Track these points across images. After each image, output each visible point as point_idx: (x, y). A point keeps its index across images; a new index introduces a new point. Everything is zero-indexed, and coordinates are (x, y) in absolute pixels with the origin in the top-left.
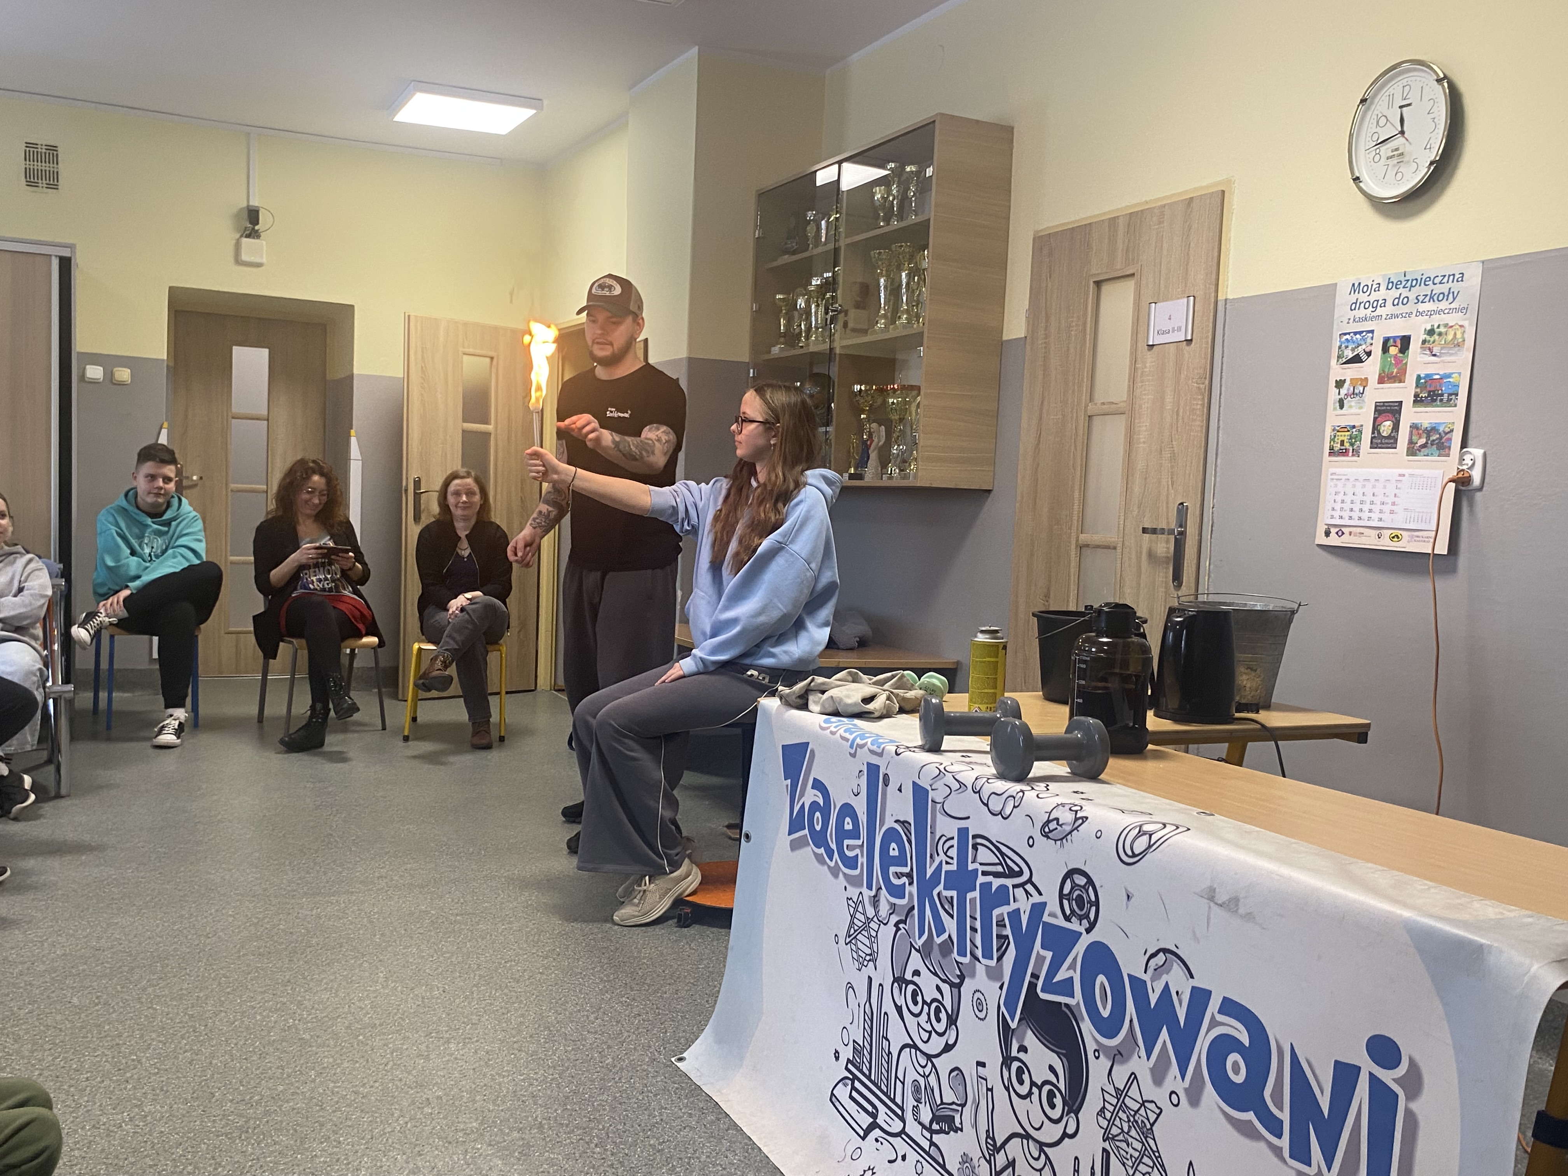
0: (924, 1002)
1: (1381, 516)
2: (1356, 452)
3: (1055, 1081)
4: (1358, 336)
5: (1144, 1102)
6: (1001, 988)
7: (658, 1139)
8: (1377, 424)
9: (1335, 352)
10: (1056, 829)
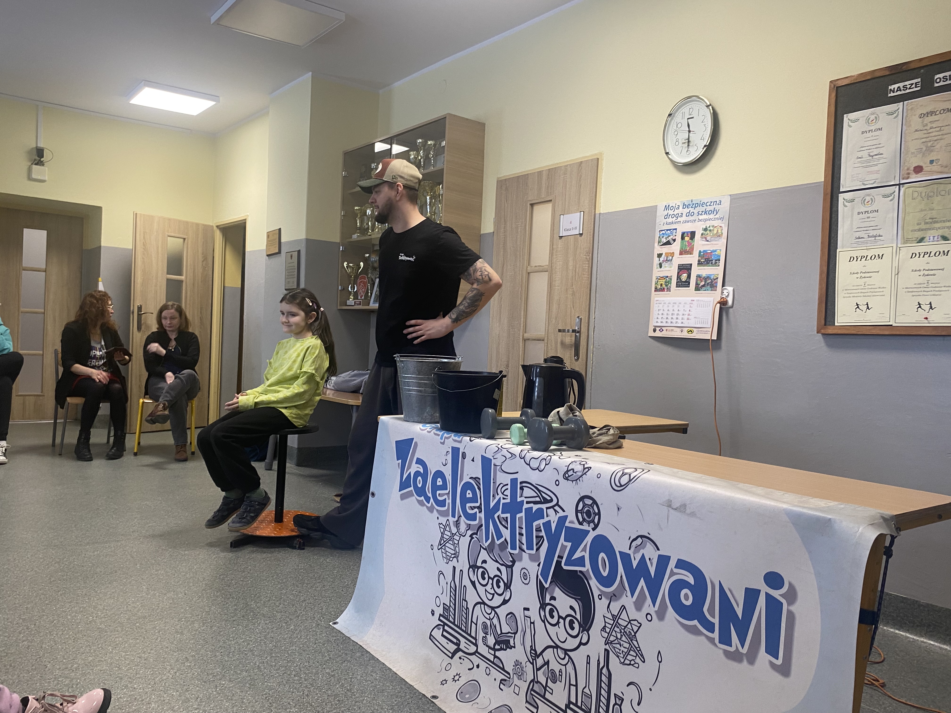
0: (489, 578)
1: (682, 321)
2: (669, 290)
3: (573, 614)
4: (669, 232)
5: (630, 621)
6: (539, 565)
7: (330, 669)
8: (679, 275)
9: (657, 239)
10: (573, 474)
